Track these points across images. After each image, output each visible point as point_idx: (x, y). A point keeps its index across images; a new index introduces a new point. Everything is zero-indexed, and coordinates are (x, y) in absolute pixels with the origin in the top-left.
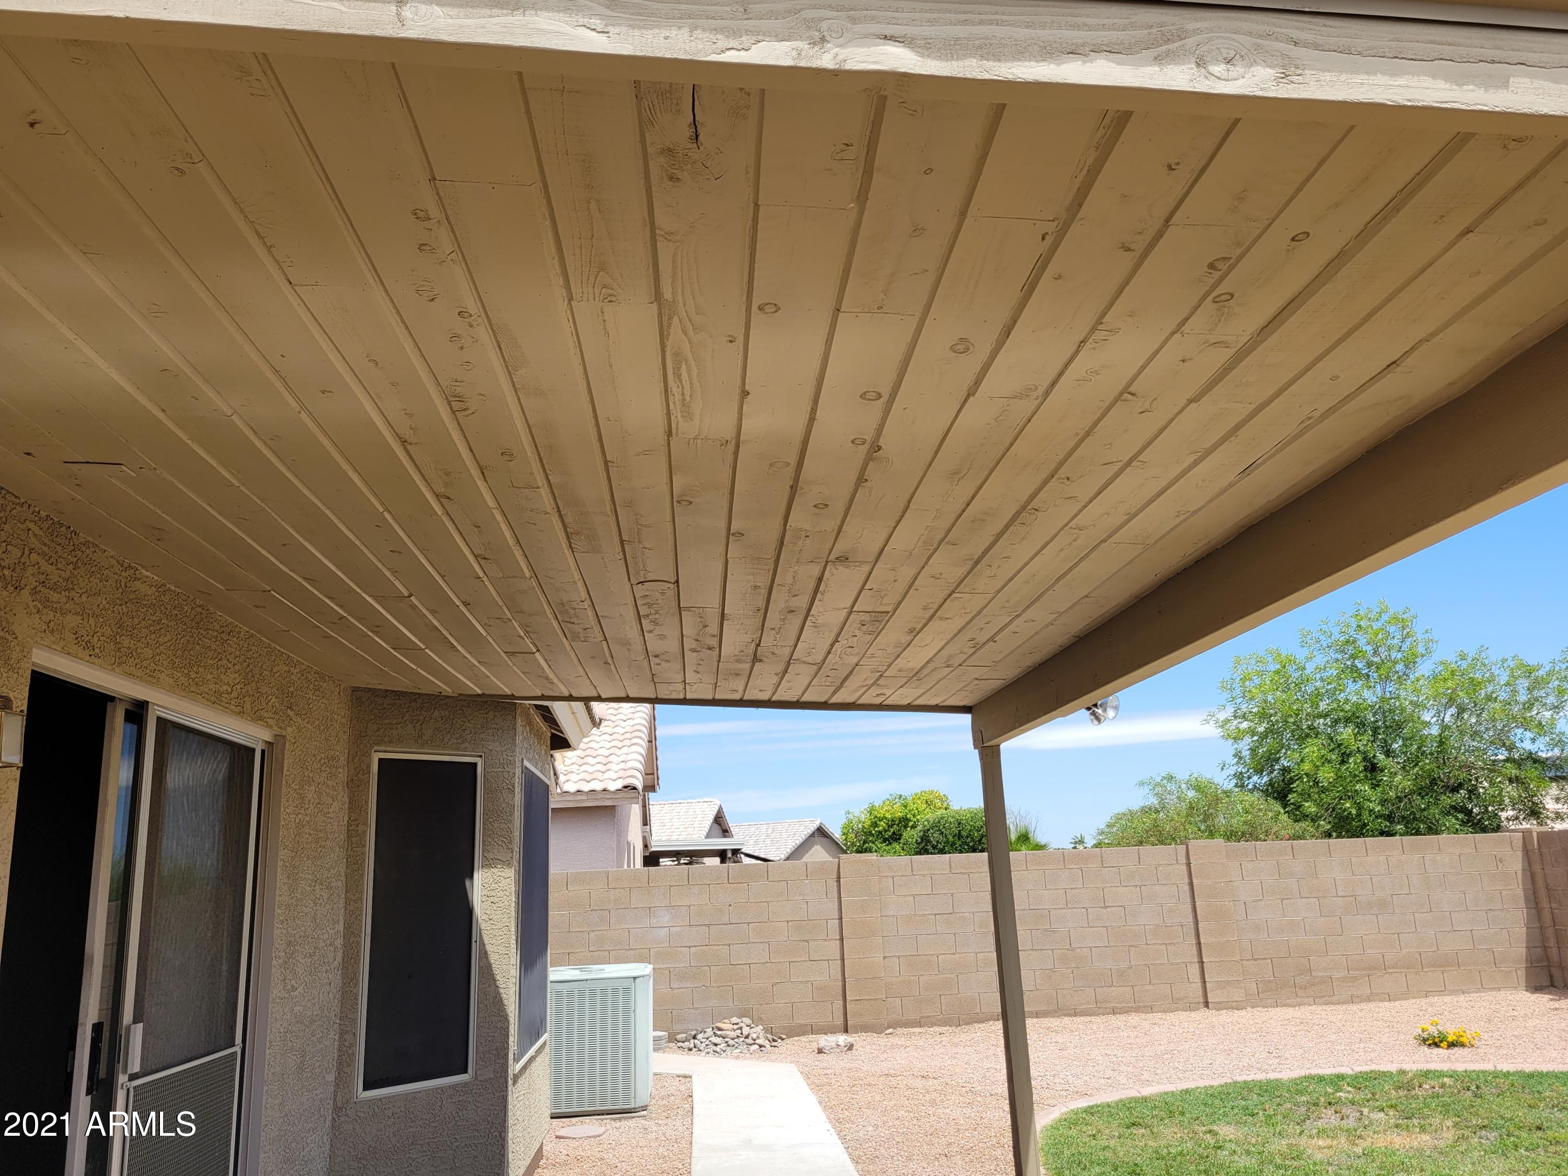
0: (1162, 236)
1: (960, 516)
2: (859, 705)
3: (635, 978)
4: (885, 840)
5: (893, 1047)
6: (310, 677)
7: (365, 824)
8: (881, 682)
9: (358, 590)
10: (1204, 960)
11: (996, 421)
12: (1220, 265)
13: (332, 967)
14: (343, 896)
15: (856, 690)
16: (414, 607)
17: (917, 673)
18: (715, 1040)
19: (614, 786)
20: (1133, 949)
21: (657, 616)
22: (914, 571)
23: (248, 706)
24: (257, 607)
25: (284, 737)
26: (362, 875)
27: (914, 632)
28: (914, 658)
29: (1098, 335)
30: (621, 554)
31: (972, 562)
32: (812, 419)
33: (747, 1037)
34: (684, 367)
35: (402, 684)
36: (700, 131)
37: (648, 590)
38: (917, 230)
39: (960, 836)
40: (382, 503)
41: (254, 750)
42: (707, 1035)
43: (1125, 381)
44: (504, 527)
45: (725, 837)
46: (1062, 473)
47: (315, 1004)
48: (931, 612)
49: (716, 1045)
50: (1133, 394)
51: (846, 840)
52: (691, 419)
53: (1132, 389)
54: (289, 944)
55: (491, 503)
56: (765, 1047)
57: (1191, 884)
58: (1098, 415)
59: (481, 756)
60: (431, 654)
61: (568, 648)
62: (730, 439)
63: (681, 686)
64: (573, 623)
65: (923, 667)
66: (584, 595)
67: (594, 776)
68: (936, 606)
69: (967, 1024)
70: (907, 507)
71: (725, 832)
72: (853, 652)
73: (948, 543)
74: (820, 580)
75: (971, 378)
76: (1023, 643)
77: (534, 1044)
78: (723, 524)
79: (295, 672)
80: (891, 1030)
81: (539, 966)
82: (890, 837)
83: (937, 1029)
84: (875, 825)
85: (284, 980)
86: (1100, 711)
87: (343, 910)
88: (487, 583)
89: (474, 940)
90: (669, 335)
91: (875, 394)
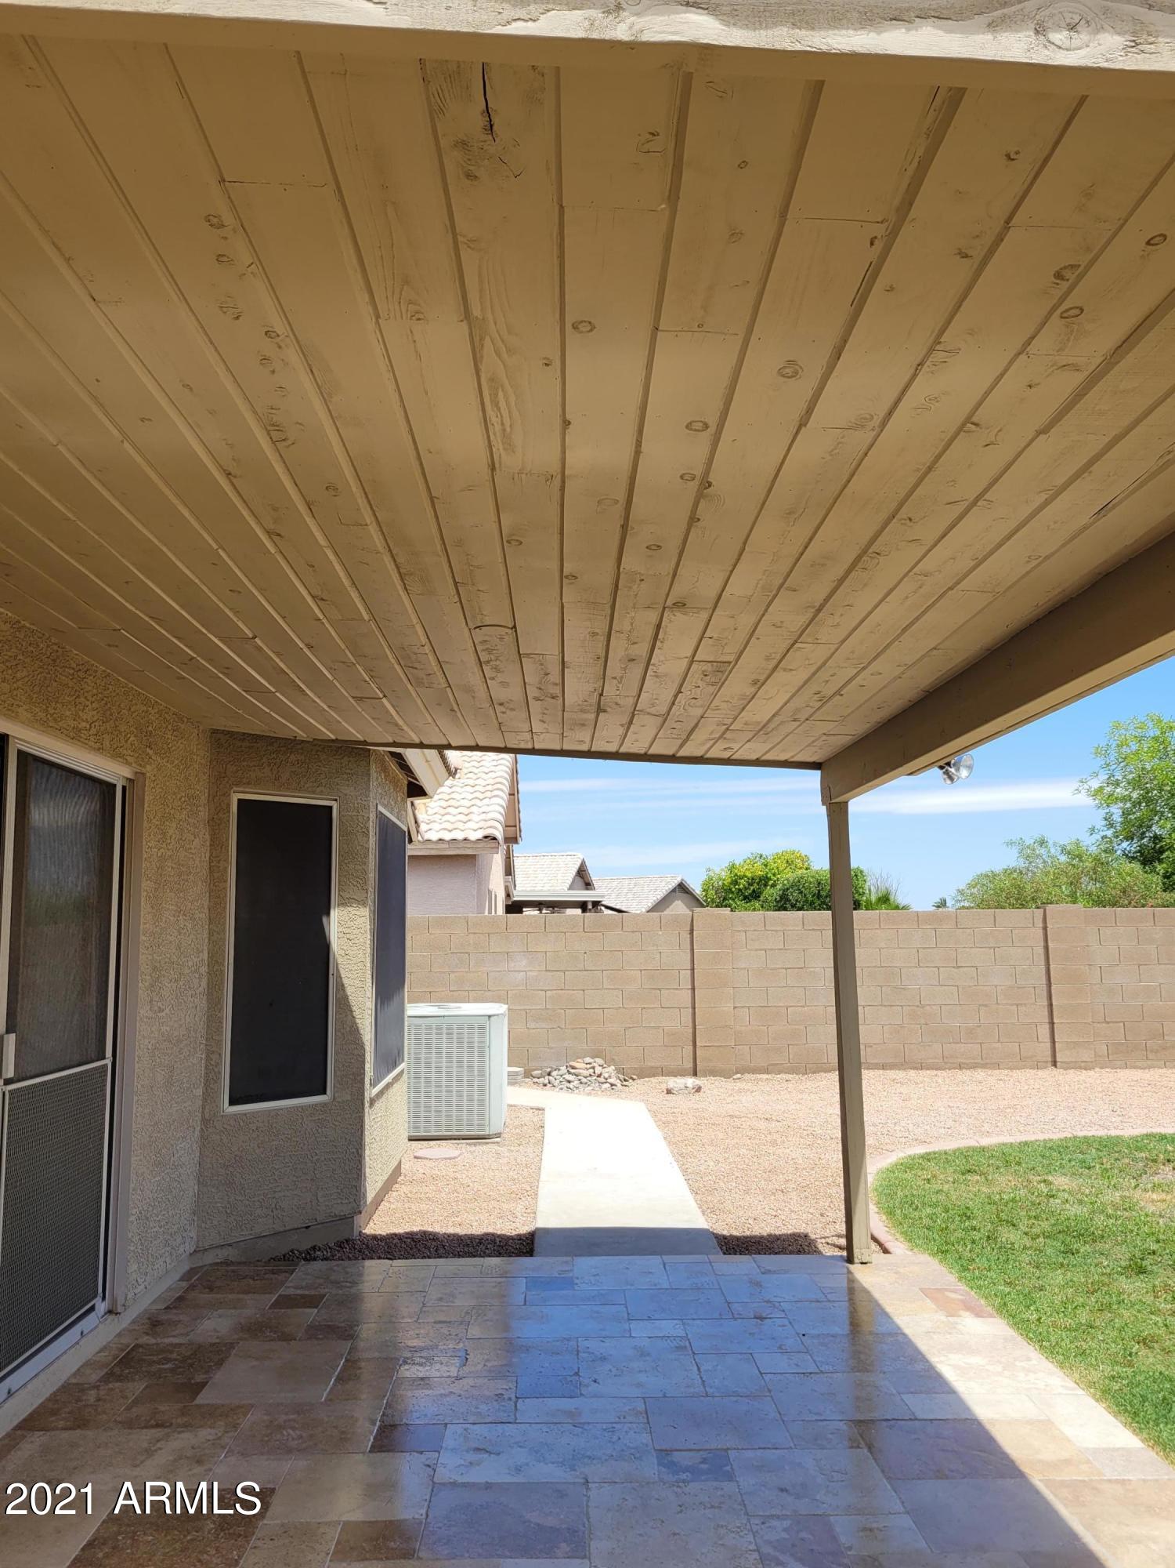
0: (1002, 240)
1: (798, 560)
2: (707, 759)
3: (490, 1016)
4: (745, 898)
5: (739, 1091)
6: (168, 718)
7: (226, 860)
8: (728, 735)
9: (204, 630)
10: (1055, 1021)
11: (831, 455)
12: (1067, 274)
13: (197, 992)
14: (207, 927)
15: (703, 744)
16: (260, 649)
17: (764, 726)
18: (568, 1077)
19: (474, 836)
20: (983, 1009)
21: (498, 663)
22: (753, 619)
23: (107, 743)
24: (109, 645)
25: (143, 774)
26: (225, 908)
27: (758, 684)
28: (761, 711)
29: (938, 356)
30: (456, 596)
31: (813, 610)
32: (638, 452)
33: (599, 1076)
34: (501, 394)
35: (257, 727)
36: (496, 120)
37: (486, 635)
38: (735, 235)
39: (819, 896)
40: (216, 541)
41: (115, 786)
42: (561, 1073)
43: (968, 409)
44: (338, 567)
45: (587, 889)
46: (903, 513)
47: (181, 1025)
48: (774, 662)
49: (569, 1082)
50: (976, 425)
51: (706, 896)
52: (514, 452)
53: (975, 419)
54: (155, 969)
55: (322, 541)
56: (615, 1085)
57: (1046, 948)
58: (940, 448)
59: (336, 800)
60: (281, 697)
61: (414, 694)
62: (555, 474)
63: (528, 736)
64: (416, 668)
65: (769, 721)
66: (424, 640)
67: (455, 826)
68: (778, 657)
69: (814, 1072)
70: (743, 550)
71: (588, 885)
72: (698, 704)
73: (788, 589)
74: (659, 627)
75: (803, 406)
76: (871, 697)
77: (392, 1071)
78: (554, 565)
79: (153, 712)
80: (739, 1076)
81: (396, 999)
82: (750, 895)
83: (784, 1076)
84: (735, 883)
85: (151, 1001)
86: (953, 770)
87: (207, 940)
88: (328, 626)
89: (331, 972)
90: (482, 357)
91: (701, 424)
